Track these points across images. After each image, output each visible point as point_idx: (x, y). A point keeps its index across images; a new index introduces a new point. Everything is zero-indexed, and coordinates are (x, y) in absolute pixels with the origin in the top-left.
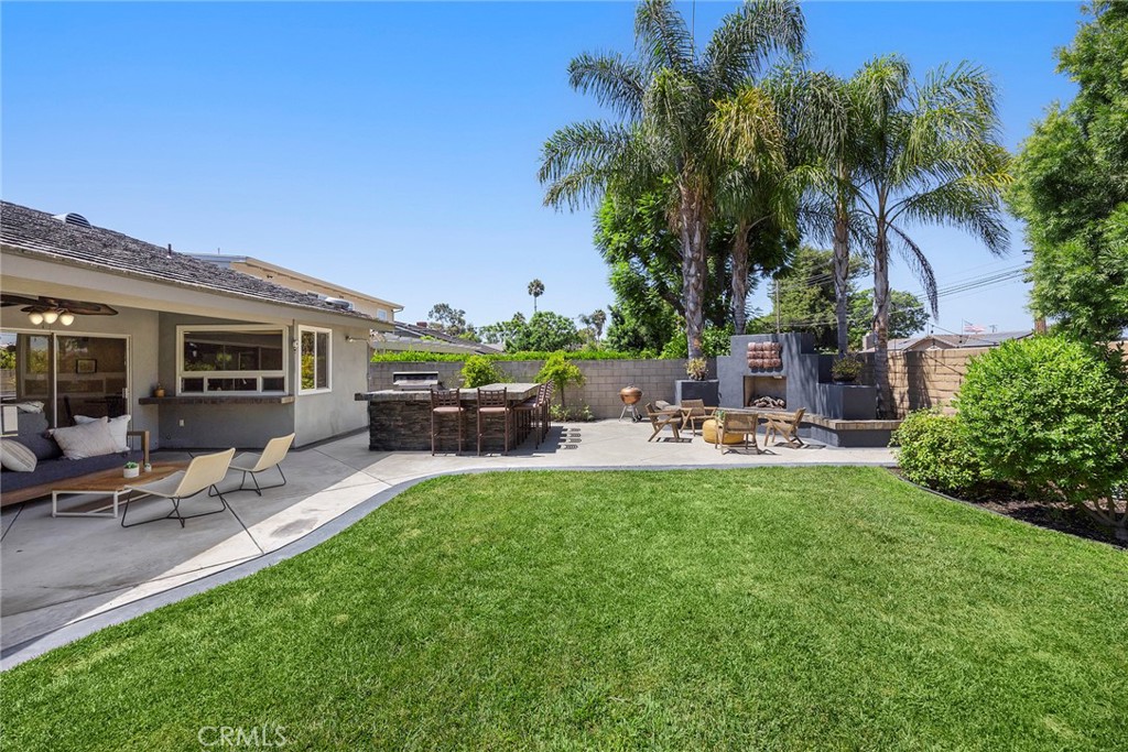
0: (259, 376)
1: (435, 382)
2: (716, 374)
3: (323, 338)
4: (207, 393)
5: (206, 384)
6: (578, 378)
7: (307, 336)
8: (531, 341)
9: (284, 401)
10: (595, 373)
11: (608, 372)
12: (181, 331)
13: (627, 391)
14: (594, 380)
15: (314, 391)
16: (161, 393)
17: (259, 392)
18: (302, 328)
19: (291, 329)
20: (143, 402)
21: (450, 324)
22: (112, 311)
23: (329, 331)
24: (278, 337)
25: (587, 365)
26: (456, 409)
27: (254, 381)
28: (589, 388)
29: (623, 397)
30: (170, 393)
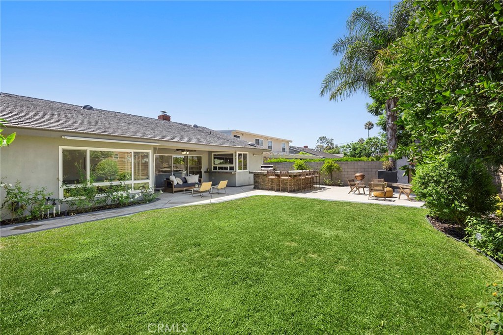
0: (228, 166)
1: (272, 169)
2: (396, 168)
3: (245, 156)
4: (218, 170)
5: (218, 168)
6: (338, 169)
7: (240, 155)
8: (356, 153)
9: (233, 173)
10: (346, 167)
11: (352, 167)
12: (213, 154)
13: (358, 174)
14: (346, 170)
15: (243, 171)
16: (209, 170)
17: (228, 171)
18: (238, 153)
19: (235, 153)
20: (205, 172)
21: (327, 145)
22: (196, 151)
23: (247, 153)
24: (232, 155)
25: (343, 164)
26: (274, 177)
27: (227, 167)
28: (343, 173)
29: (356, 177)
30: (211, 170)
